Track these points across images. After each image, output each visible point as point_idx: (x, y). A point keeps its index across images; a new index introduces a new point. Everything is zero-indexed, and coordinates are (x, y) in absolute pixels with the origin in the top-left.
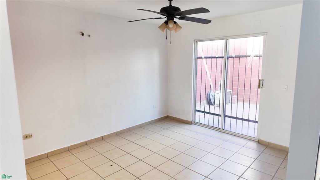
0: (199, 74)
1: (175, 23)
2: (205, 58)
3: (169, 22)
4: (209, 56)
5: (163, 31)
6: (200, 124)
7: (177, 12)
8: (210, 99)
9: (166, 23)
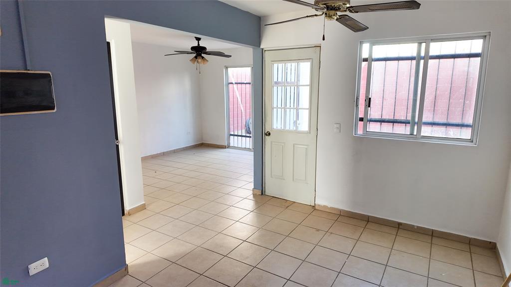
0: (231, 100)
1: (203, 57)
2: (236, 83)
3: (198, 57)
4: (239, 81)
5: (194, 63)
6: (234, 148)
7: (204, 51)
8: (249, 128)
9: (196, 57)
